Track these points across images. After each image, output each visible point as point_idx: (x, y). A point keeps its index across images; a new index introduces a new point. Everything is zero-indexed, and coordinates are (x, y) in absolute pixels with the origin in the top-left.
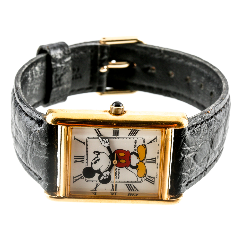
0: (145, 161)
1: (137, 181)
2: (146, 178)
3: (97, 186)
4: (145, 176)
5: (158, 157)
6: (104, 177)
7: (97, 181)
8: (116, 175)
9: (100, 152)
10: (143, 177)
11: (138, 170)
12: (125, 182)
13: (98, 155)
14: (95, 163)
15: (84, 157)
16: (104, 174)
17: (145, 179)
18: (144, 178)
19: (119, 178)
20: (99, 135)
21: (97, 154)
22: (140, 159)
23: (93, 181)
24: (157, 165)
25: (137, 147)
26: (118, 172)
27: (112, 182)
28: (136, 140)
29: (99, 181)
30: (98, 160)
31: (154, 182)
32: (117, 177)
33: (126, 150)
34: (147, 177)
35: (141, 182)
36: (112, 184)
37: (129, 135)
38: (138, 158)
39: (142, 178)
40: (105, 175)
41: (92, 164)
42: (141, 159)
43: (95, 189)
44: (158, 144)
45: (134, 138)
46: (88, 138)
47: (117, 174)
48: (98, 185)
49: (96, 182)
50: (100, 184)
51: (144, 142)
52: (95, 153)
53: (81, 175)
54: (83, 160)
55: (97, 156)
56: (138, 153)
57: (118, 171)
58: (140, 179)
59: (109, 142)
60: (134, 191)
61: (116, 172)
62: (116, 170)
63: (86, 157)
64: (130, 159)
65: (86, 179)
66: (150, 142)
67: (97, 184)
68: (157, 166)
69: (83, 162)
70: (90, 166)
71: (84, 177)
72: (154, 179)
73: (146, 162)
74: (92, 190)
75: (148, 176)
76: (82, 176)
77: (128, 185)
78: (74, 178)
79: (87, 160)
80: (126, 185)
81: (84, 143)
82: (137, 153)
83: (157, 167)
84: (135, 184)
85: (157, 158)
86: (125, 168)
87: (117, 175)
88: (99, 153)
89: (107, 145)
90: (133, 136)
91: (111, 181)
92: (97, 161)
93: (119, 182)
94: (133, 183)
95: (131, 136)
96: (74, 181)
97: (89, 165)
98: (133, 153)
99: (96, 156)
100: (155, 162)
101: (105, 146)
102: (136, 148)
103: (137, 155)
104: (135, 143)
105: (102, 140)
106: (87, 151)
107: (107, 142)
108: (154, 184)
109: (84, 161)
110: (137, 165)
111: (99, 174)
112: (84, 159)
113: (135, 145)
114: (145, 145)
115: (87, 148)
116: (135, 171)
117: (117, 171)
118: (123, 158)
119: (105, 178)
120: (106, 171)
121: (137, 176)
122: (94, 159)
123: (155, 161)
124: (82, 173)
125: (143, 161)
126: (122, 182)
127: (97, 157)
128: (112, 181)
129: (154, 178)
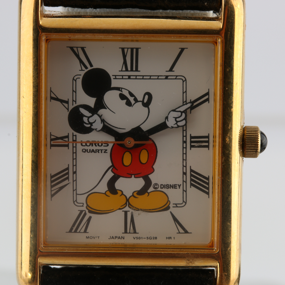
0: (127, 209)
1: (77, 194)
2: (85, 214)
3: (62, 101)
4: (90, 212)
5: (139, 238)
6: (89, 118)
7: (75, 101)
8: (91, 144)
9: (150, 107)
10: (87, 205)
11: (105, 194)
12: (73, 166)
13: (143, 102)
14: (122, 97)
15: (137, 70)
16: (96, 117)
17: (81, 212)
18: (84, 208)
19: (85, 152)
20: (192, 102)
21: (145, 101)
22: (132, 197)
23: (74, 91)
24: (119, 238)
25: (164, 190)
26: (99, 150)
27: (73, 135)
28: (181, 187)
29: (75, 105)
30: (129, 104)
31: (76, 231)
32: (86, 148)
33: (154, 167)
34: (88, 215)
35: (75, 201)
36: (67, 137)
37: (192, 171)
38: (135, 194)
39: (85, 205)
40: (91, 120)
41: (119, 90)
42: (132, 201)
43: (55, 97)
44: (170, 238)
45: (186, 182)
46: (184, 79)
47: (94, 148)
48: (66, 105)
49: (73, 101)
50: (68, 109)
51: (176, 205)
52: (147, 97)
53: (91, 65)
54: (129, 69)
55: (140, 101)
56: (149, 193)
57: (102, 150)
58: (82, 199)
59: (178, 126)
60: (52, 187)
61: (100, 144)
62: (104, 145)
63: (136, 76)
64: (133, 176)
65: (81, 77)
66: (175, 220)
67: (67, 102)
68: (116, 237)
69: (124, 69)
70: (112, 86)
71: (86, 70)
72: (83, 230)
73: (126, 212)
74: (51, 91)
75: (90, 218)
76: (86, 68)
77: (68, 173)
78: (83, 49)
79: (129, 77)
80: (67, 169)
81: (171, 70)
82: (149, 191)
83: (113, 238)
84: (68, 190)
85: (135, 235)
86: (111, 164)
87: (91, 148)
88: (146, 105)
89: (171, 123)
90: (191, 180)
91: (75, 133)
92: (125, 101)
93: (75, 153)
94: (71, 185)
95: (191, 175)
96: (75, 49)
97: (114, 83)
98: (148, 183)
99: (140, 98)
100: (126, 232)
101: (167, 118)
102: (161, 188)
103: (143, 192)
104: (174, 187)
105: (182, 110)
106: (150, 77)
107: (177, 122)
108: (70, 231)
109: (127, 70)
110: (118, 191)
111: (92, 105)
112: (132, 70)
113: (168, 186)
114: (168, 208)
115: (158, 77)
116: (103, 187)
117: (102, 148)
118: (136, 158)
119: (85, 119)
120: (103, 121)
121: (90, 194)
122: (131, 95)
123: (130, 233)
124: (95, 67)
125: (129, 204)
126: (75, 159)
127: (136, 100)
128: (76, 136)
129: (85, 231)
